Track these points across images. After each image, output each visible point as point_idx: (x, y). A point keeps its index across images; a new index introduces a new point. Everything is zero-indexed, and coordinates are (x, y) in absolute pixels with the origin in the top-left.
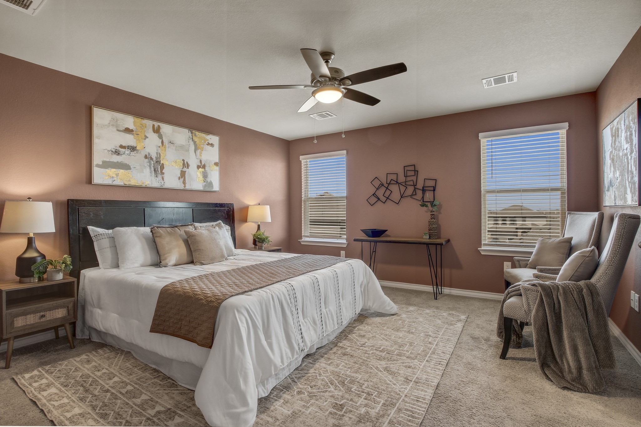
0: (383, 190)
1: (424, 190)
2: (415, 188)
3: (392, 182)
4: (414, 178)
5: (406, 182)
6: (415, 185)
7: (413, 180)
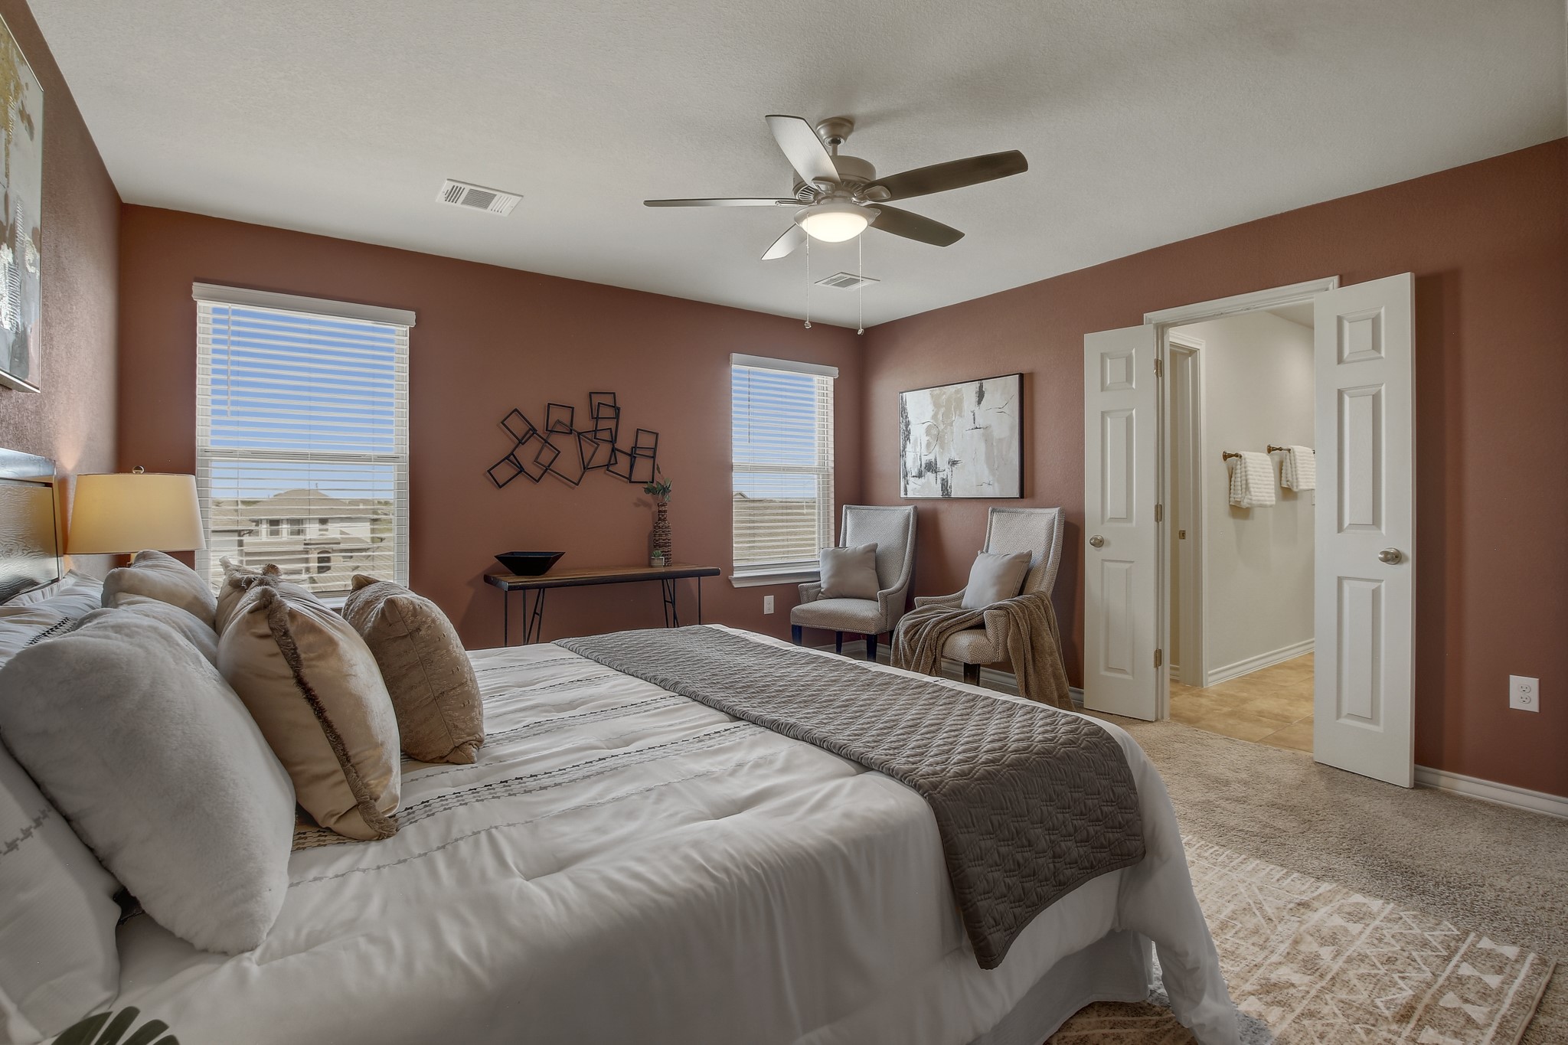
0: (533, 446)
1: (632, 456)
2: (614, 450)
3: (558, 428)
4: (611, 424)
5: (596, 431)
6: (613, 441)
7: (611, 429)
